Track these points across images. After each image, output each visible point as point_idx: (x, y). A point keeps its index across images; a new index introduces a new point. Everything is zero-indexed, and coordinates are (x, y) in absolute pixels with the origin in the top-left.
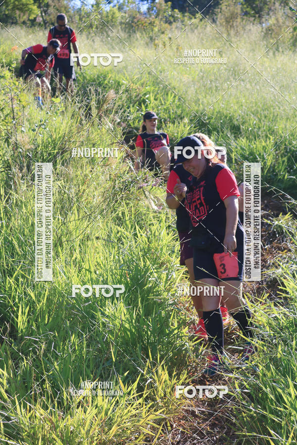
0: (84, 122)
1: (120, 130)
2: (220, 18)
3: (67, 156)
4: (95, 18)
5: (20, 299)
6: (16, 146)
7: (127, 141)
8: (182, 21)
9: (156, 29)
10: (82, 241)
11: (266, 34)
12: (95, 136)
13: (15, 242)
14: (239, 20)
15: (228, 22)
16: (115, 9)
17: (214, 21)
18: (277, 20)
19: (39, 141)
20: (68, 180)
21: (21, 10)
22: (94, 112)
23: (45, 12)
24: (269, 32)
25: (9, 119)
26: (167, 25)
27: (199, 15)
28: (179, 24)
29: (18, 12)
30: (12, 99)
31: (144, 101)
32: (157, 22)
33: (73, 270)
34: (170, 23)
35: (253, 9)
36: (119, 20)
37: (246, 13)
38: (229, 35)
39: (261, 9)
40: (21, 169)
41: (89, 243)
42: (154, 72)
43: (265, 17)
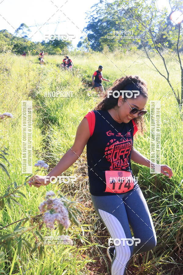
1: (81, 78)
4: (75, 53)
5: (59, 116)
6: (57, 82)
7: (83, 80)
8: (95, 53)
9: (89, 55)
10: (73, 104)
11: (114, 56)
12: (75, 80)
13: (58, 104)
14: (108, 53)
15: (105, 53)
16: (79, 51)
17: (102, 53)
18: (117, 53)
19: (63, 81)
21: (57, 51)
22: (75, 74)
23: (63, 52)
26: (91, 54)
27: (99, 52)
29: (57, 52)
32: (89, 53)
33: (71, 110)
34: (92, 54)
35: (111, 50)
36: (80, 53)
37: (110, 51)
39: (113, 51)
40: (59, 87)
41: (75, 104)
42: (89, 65)
43: (114, 52)
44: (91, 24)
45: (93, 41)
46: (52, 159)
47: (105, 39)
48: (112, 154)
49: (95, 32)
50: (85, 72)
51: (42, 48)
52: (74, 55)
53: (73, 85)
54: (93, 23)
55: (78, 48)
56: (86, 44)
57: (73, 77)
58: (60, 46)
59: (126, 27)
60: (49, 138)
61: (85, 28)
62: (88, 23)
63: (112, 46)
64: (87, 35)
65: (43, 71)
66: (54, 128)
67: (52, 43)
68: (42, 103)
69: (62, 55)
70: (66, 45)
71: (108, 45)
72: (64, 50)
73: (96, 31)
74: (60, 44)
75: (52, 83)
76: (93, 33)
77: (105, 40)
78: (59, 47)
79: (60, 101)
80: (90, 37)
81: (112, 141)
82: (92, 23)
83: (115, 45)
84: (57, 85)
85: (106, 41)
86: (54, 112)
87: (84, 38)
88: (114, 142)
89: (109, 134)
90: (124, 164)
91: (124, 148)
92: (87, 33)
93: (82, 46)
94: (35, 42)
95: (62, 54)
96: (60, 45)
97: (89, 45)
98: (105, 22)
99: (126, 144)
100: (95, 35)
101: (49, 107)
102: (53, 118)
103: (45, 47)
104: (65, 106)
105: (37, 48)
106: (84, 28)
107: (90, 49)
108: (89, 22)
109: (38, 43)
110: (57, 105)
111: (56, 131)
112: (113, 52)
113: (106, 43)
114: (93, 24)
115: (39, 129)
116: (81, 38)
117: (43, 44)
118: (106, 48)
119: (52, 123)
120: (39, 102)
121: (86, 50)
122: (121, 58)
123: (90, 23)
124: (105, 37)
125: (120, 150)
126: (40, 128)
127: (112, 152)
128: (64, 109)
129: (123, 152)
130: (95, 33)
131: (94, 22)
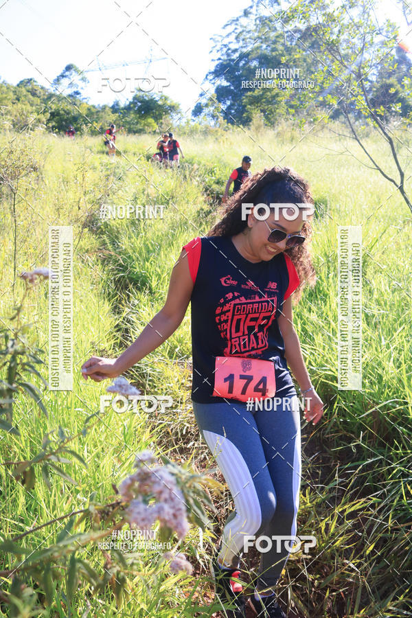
0: (183, 182)
1: (202, 186)
2: (252, 128)
3: (174, 199)
4: (187, 130)
5: (153, 274)
6: (148, 196)
8: (233, 130)
9: (219, 134)
12: (189, 189)
13: (149, 245)
14: (262, 128)
15: (257, 129)
16: (197, 124)
17: (249, 129)
18: (283, 128)
20: (175, 211)
21: (148, 126)
22: (188, 176)
23: (161, 127)
24: (278, 134)
25: (144, 181)
26: (224, 132)
27: (241, 126)
28: (231, 131)
30: (145, 171)
31: (214, 171)
32: (220, 130)
34: (226, 131)
35: (270, 122)
36: (199, 129)
37: (266, 125)
38: (257, 136)
39: (274, 123)
42: (218, 156)
43: (276, 127)
44: (225, 63)
45: (228, 103)
46: (137, 371)
47: (255, 97)
48: (229, 321)
49: (234, 81)
50: (212, 172)
51: (114, 119)
52: (185, 133)
53: (184, 202)
54: (228, 62)
55: (194, 119)
56: (212, 109)
57: (184, 184)
58: (153, 113)
59: (303, 69)
60: (129, 321)
61: (210, 73)
62: (217, 62)
63: (272, 112)
64: (215, 88)
65: (117, 171)
66: (142, 299)
67: (135, 107)
68: (113, 243)
69: (158, 133)
70: (166, 112)
71: (262, 111)
72: (162, 123)
73: (234, 79)
74: (152, 110)
75: (136, 198)
76: (228, 84)
77: (256, 101)
78: (152, 117)
79: (155, 239)
80: (221, 93)
81: (230, 295)
82: (225, 60)
83: (278, 111)
84: (147, 202)
85: (258, 103)
86: (142, 263)
87: (208, 95)
88: (234, 298)
89: (225, 282)
90: (258, 344)
91: (255, 313)
92: (214, 84)
93: (203, 114)
94: (96, 105)
95: (158, 131)
96: (154, 111)
97: (220, 110)
98: (254, 59)
99: (262, 305)
100: (232, 88)
101: (130, 251)
102: (139, 278)
103: (119, 116)
104: (166, 249)
105: (102, 118)
106: (207, 73)
107: (221, 119)
108: (220, 59)
109: (104, 108)
110: (146, 246)
111: (145, 306)
112: (274, 126)
113: (257, 107)
114: (228, 64)
115: (107, 303)
116: (201, 95)
117: (115, 109)
118: (257, 117)
119: (137, 288)
120: (107, 241)
121: (212, 123)
122: (292, 141)
123: (221, 61)
124: (256, 92)
125: (247, 315)
126: (109, 300)
127: (230, 318)
128: (162, 256)
129: (255, 319)
130: (233, 83)
131: (229, 60)
